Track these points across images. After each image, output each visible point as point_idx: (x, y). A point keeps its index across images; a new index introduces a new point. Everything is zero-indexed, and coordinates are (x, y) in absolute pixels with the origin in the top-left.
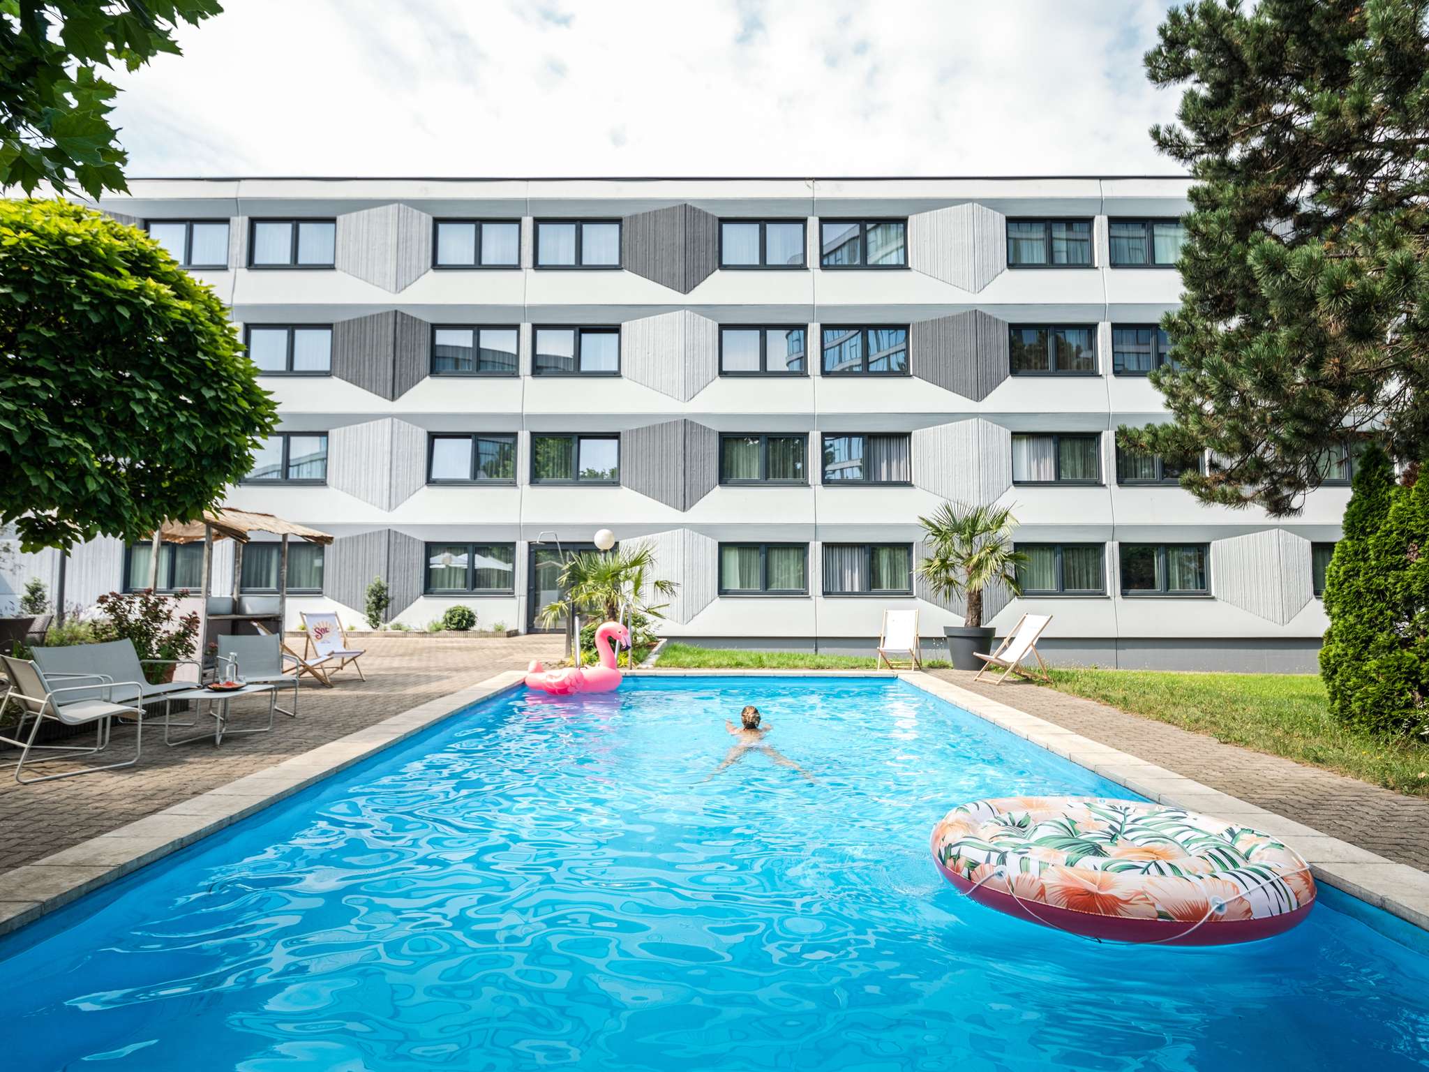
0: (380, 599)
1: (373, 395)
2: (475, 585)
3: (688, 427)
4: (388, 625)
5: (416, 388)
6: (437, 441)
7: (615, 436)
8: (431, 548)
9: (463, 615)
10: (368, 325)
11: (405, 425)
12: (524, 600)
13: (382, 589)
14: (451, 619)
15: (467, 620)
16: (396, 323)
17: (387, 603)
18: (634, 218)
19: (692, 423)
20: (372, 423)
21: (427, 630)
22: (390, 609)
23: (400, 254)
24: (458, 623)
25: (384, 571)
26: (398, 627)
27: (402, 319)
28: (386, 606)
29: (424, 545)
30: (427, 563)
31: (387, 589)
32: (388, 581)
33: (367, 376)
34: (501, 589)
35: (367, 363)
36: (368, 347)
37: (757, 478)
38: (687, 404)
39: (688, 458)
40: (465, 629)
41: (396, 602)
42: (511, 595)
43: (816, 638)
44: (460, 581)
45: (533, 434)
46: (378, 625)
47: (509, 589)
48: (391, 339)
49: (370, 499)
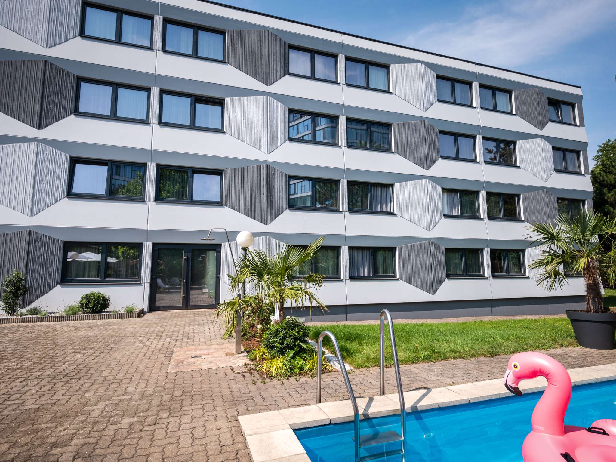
0: (18, 289)
1: (20, 123)
2: (106, 276)
3: (270, 171)
4: (24, 311)
5: (61, 122)
6: (78, 166)
7: (219, 173)
8: (68, 246)
9: (98, 301)
10: (19, 68)
11: (49, 149)
12: (147, 286)
13: (20, 279)
14: (87, 304)
15: (102, 304)
16: (45, 70)
17: (25, 292)
18: (234, 32)
19: (272, 168)
20: (18, 145)
21: (63, 314)
22: (27, 297)
23: (52, 19)
24: (93, 307)
25: (23, 264)
26: (35, 311)
27: (51, 68)
28: (24, 294)
29: (62, 244)
30: (65, 256)
31: (26, 279)
32: (26, 273)
33: (15, 107)
34: (129, 278)
35: (16, 97)
36: (17, 85)
37: (309, 205)
38: (268, 155)
39: (269, 190)
40: (100, 311)
41: (33, 290)
42: (138, 282)
43: (346, 306)
44: (94, 273)
45: (158, 166)
46: (14, 311)
47: (136, 278)
48: (40, 81)
49: (12, 205)
